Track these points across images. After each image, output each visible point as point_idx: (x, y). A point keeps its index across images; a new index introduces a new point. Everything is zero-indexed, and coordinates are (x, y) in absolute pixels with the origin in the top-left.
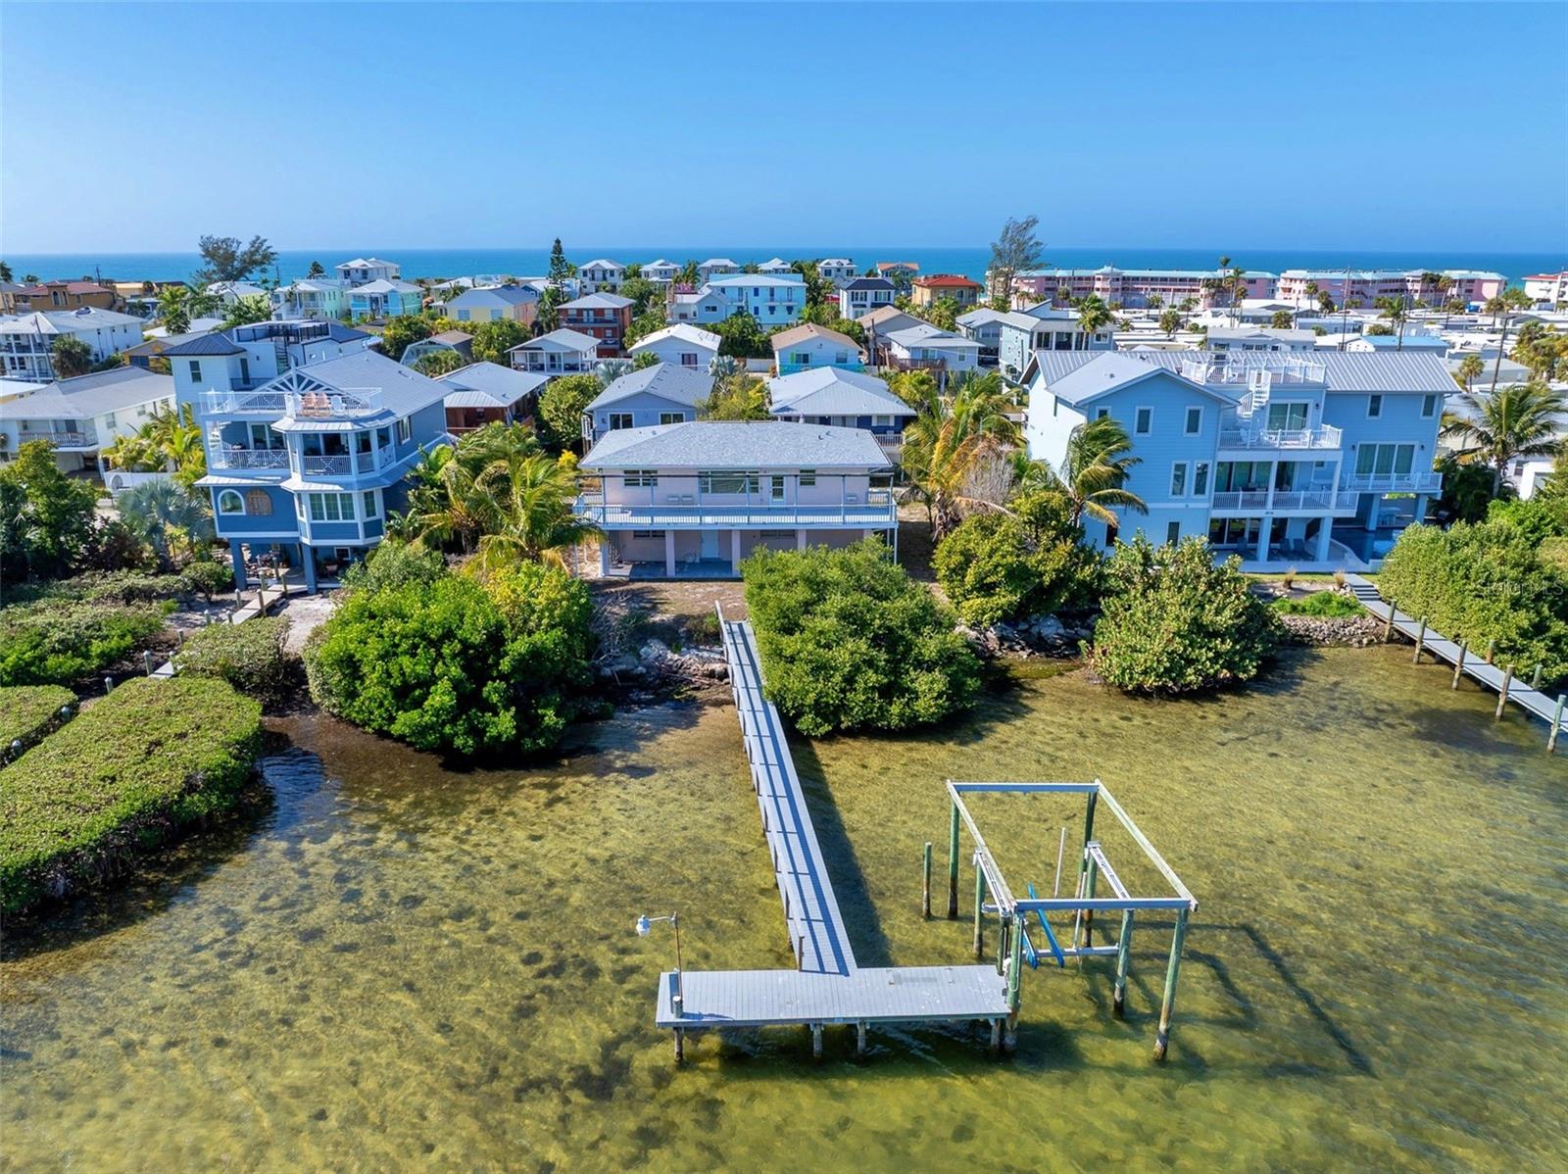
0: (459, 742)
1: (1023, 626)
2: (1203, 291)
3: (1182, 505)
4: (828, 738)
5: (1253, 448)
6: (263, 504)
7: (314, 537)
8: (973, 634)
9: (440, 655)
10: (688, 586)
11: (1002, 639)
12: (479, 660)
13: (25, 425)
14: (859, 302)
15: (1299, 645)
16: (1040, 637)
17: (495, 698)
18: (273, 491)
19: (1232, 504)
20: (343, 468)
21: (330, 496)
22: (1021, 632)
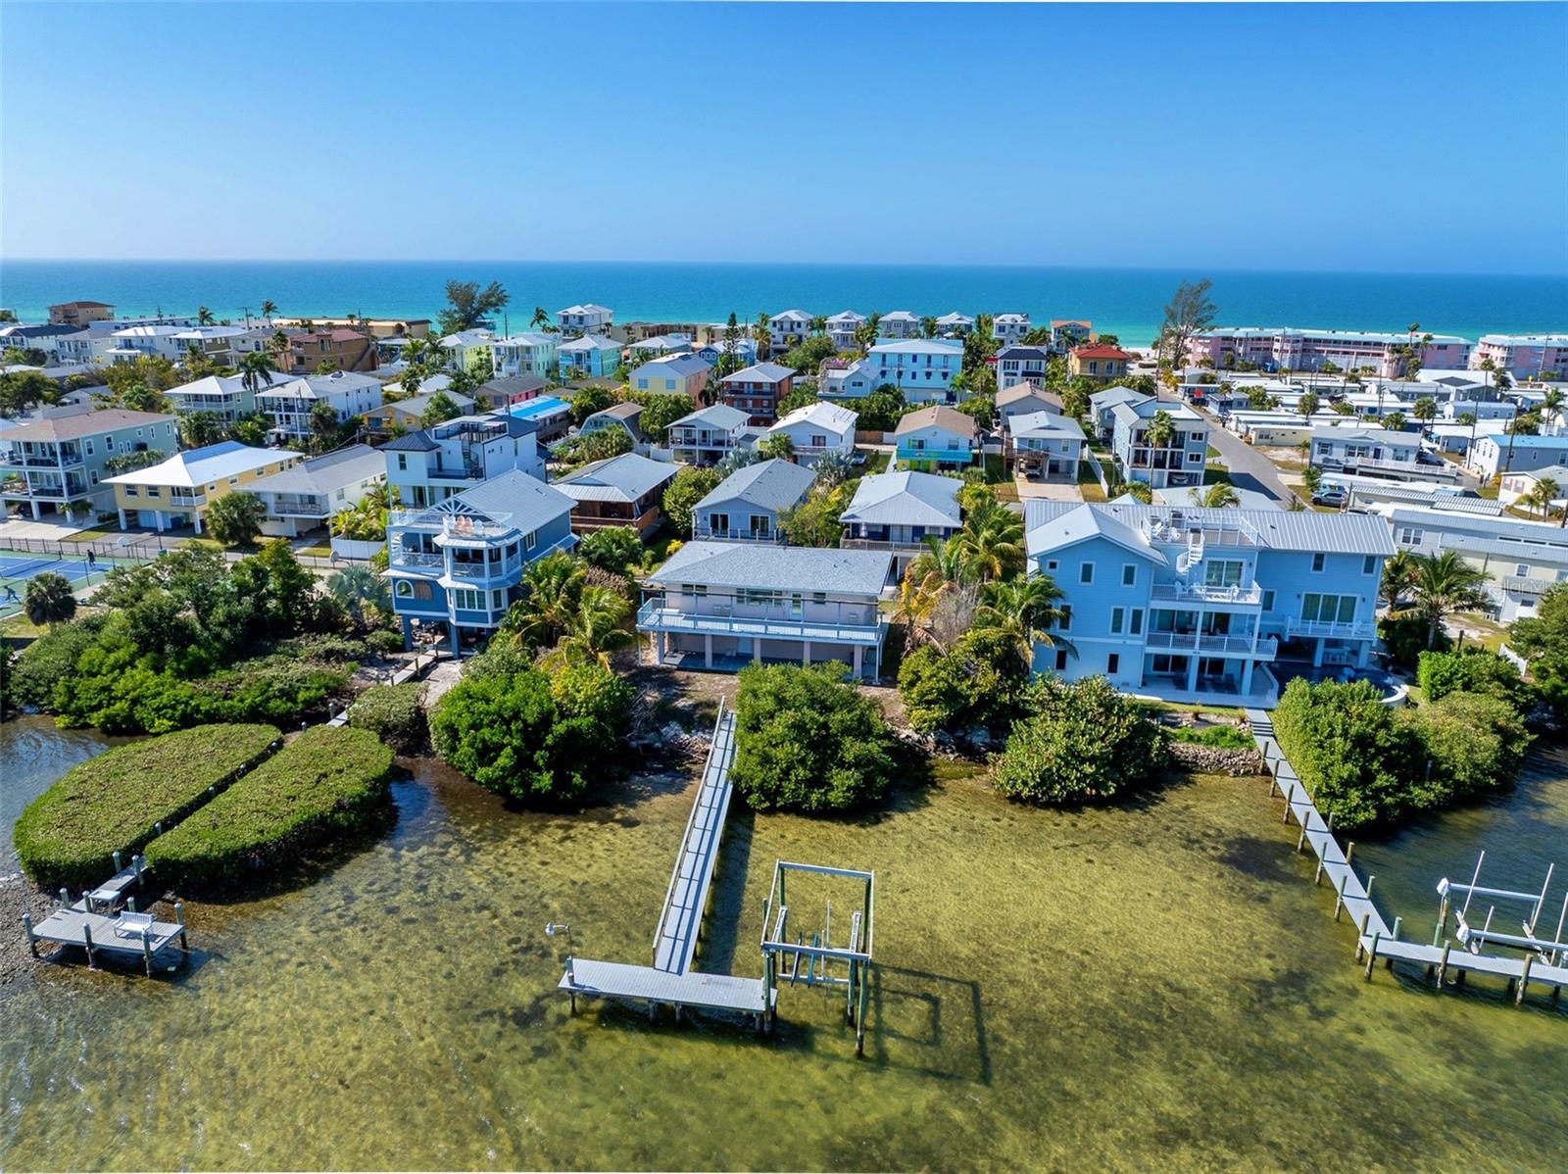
0: (515, 790)
1: (960, 734)
2: (1387, 356)
3: (1121, 641)
4: (770, 812)
6: (426, 591)
7: (458, 620)
8: (916, 737)
9: (509, 729)
10: (717, 677)
11: (938, 743)
12: (534, 735)
16: (971, 745)
17: (541, 762)
18: (433, 585)
19: (1164, 642)
20: (479, 573)
21: (470, 593)
22: (955, 738)
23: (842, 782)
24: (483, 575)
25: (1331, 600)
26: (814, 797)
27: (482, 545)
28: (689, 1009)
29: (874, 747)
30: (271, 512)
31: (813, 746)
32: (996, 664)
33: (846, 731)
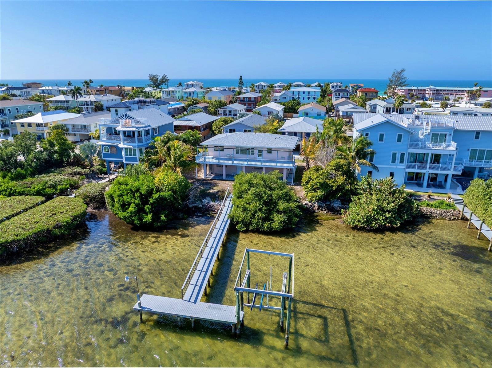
1: (328, 203)
2: (466, 95)
3: (395, 167)
4: (246, 232)
5: (422, 148)
6: (114, 150)
8: (310, 204)
9: (134, 196)
10: (227, 182)
11: (319, 207)
12: (145, 199)
13: (74, 126)
14: (337, 96)
15: (426, 218)
16: (333, 207)
17: (147, 210)
18: (116, 147)
19: (414, 167)
20: (133, 141)
21: (130, 149)
22: (326, 205)
23: (278, 219)
24: (135, 142)
25: (482, 152)
26: (266, 225)
27: (134, 129)
29: (292, 205)
30: (70, 132)
31: (265, 203)
32: (344, 173)
33: (280, 198)
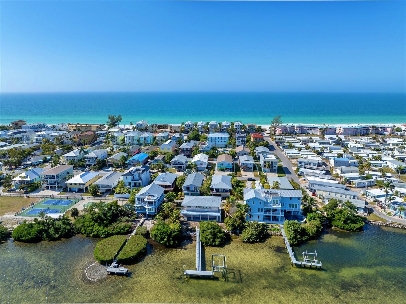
0: (167, 245)
2: (319, 131)
3: (260, 214)
4: (206, 246)
5: (269, 207)
6: (142, 208)
7: (148, 213)
8: (228, 232)
9: (165, 235)
10: (194, 222)
11: (231, 232)
12: (169, 235)
13: (102, 185)
15: (269, 236)
16: (236, 233)
17: (171, 240)
18: (144, 207)
19: (266, 214)
20: (152, 205)
21: (151, 209)
22: (234, 231)
23: (218, 240)
25: (293, 205)
26: (214, 243)
27: (153, 201)
28: (202, 276)
29: (222, 235)
30: (101, 188)
31: (213, 235)
32: (240, 219)
33: (218, 232)
